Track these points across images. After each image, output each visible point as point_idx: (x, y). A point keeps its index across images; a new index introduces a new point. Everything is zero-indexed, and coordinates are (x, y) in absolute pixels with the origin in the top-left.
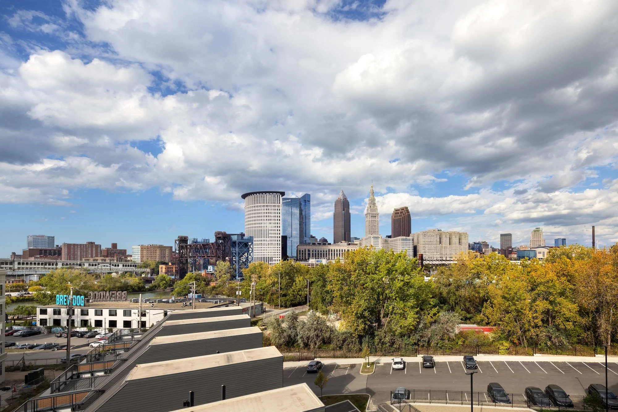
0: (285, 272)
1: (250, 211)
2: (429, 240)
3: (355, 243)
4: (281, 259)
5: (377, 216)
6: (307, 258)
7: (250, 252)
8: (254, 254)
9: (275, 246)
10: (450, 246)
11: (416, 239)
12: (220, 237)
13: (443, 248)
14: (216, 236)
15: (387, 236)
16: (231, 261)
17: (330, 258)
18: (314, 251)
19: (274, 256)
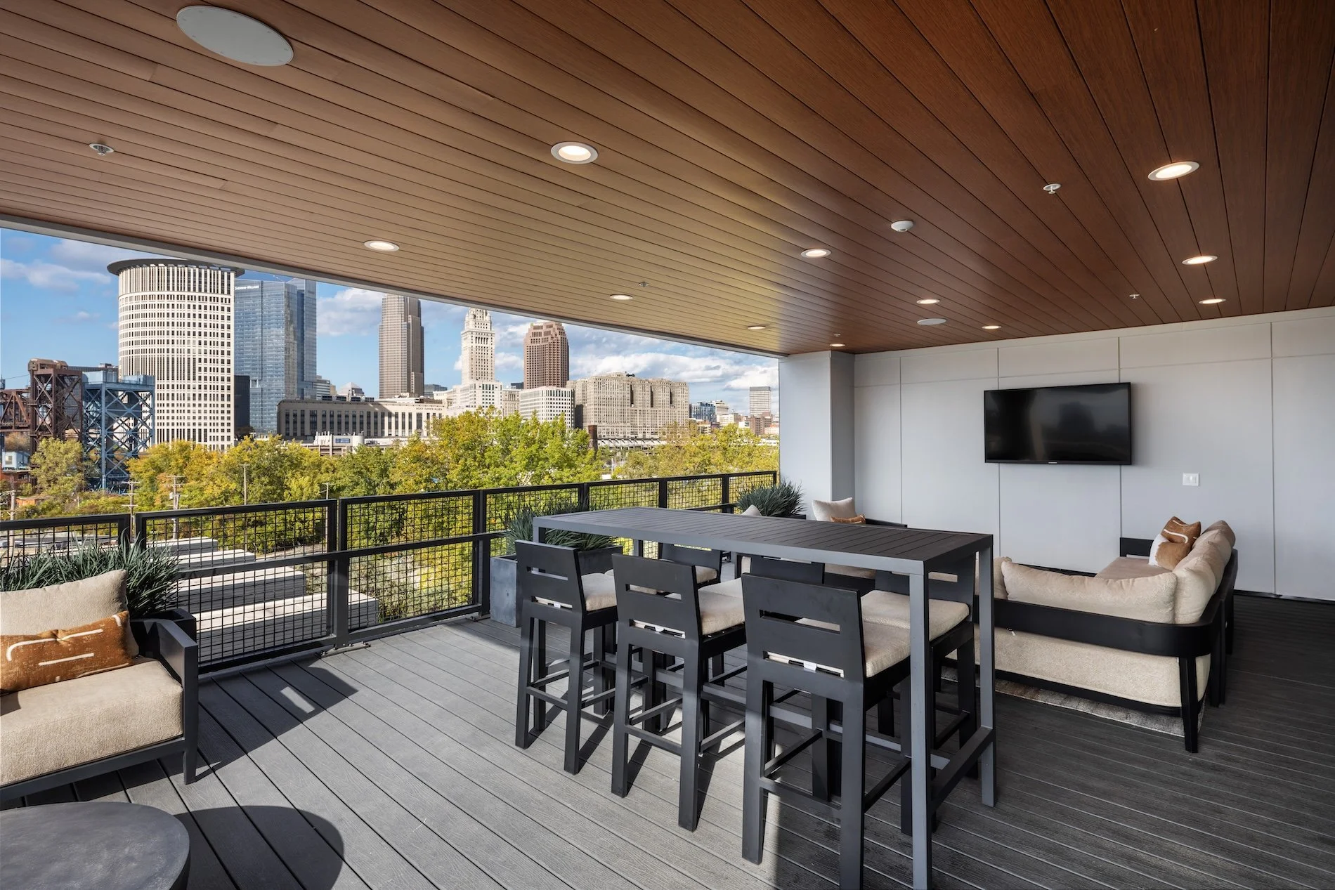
0: (258, 467)
1: (137, 307)
2: (609, 396)
3: (436, 398)
4: (232, 434)
5: (490, 338)
6: (307, 431)
7: (145, 415)
8: (156, 421)
9: (216, 402)
10: (652, 409)
11: (581, 392)
12: (47, 377)
13: (638, 412)
14: (32, 372)
15: (512, 384)
16: (83, 438)
17: (372, 434)
18: (328, 415)
19: (212, 428)
